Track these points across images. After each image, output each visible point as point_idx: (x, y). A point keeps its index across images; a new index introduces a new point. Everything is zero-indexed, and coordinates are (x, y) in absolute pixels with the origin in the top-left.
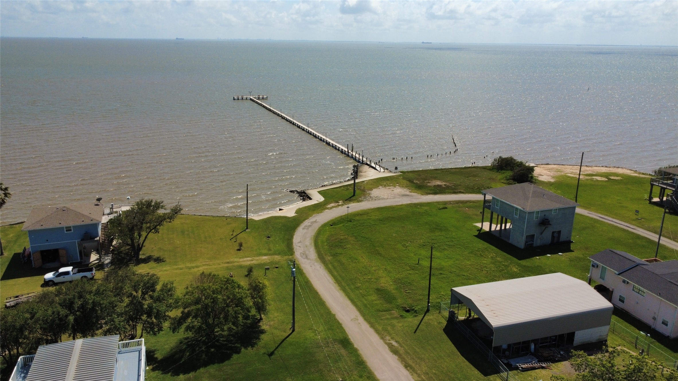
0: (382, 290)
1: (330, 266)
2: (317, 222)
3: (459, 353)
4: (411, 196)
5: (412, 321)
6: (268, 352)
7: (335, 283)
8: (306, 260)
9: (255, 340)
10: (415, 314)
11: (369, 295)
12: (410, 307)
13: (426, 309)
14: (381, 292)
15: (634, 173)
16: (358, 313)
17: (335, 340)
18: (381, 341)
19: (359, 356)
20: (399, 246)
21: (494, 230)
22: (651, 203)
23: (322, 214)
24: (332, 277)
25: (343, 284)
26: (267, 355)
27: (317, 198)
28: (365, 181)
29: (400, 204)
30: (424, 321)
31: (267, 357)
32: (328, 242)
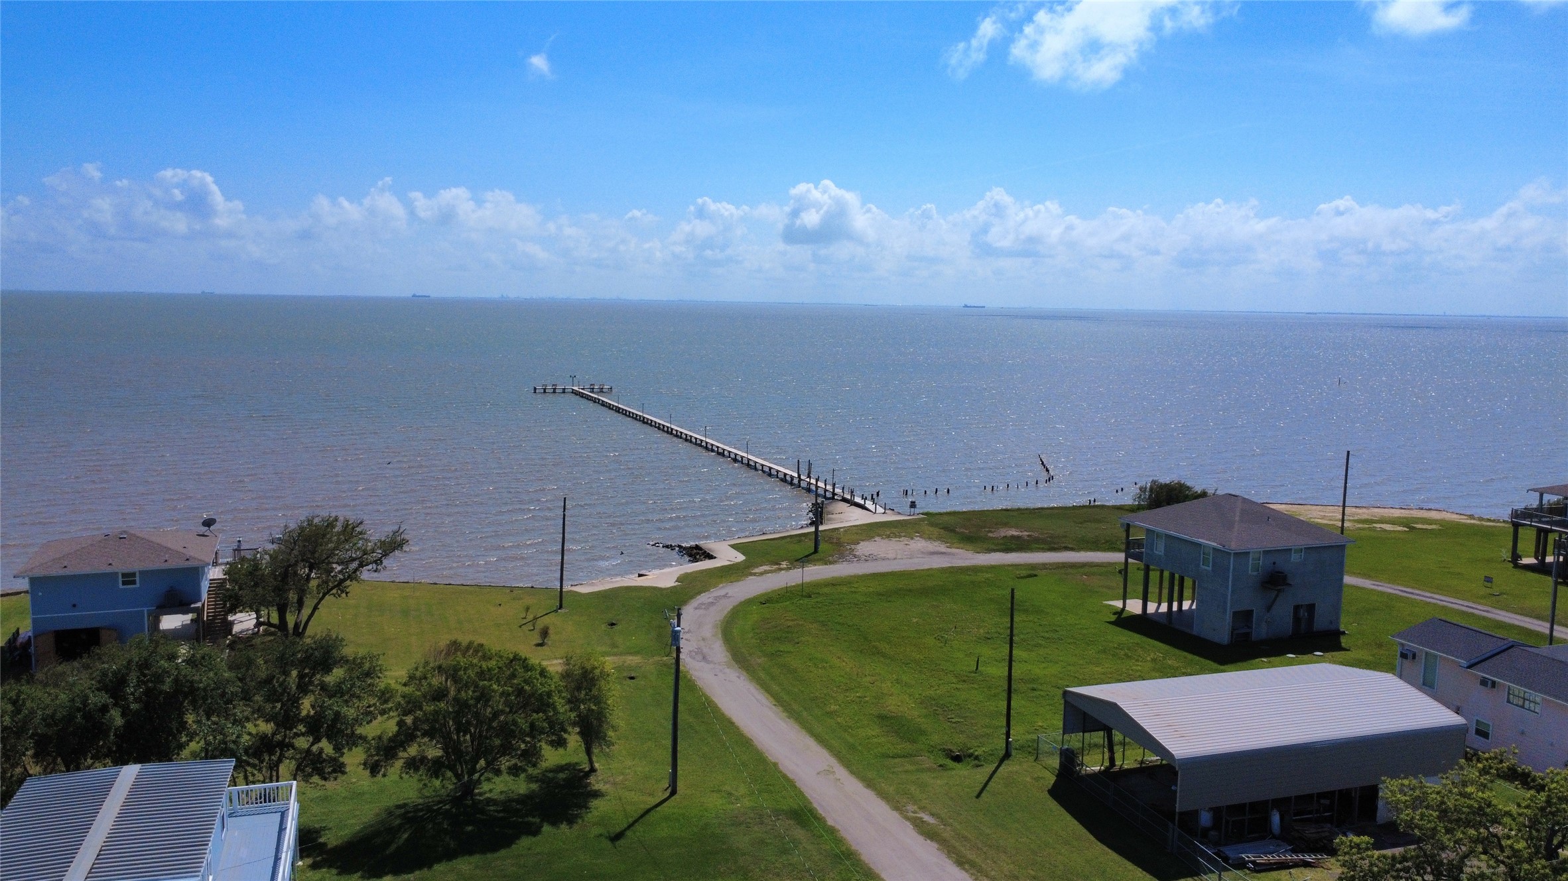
0: (892, 718)
1: (762, 675)
2: (729, 597)
3: (1092, 838)
4: (949, 554)
5: (968, 776)
6: (608, 832)
7: (775, 705)
8: (702, 664)
9: (577, 811)
10: (976, 762)
11: (858, 728)
12: (961, 750)
13: (1004, 752)
14: (890, 722)
15: (1468, 519)
16: (833, 761)
17: (777, 813)
18: (896, 814)
19: (841, 841)
20: (930, 641)
21: (1153, 612)
22: (1517, 566)
23: (740, 583)
24: (767, 695)
25: (795, 707)
26: (607, 838)
27: (726, 555)
28: (841, 528)
29: (926, 567)
30: (998, 774)
31: (607, 844)
32: (756, 631)
